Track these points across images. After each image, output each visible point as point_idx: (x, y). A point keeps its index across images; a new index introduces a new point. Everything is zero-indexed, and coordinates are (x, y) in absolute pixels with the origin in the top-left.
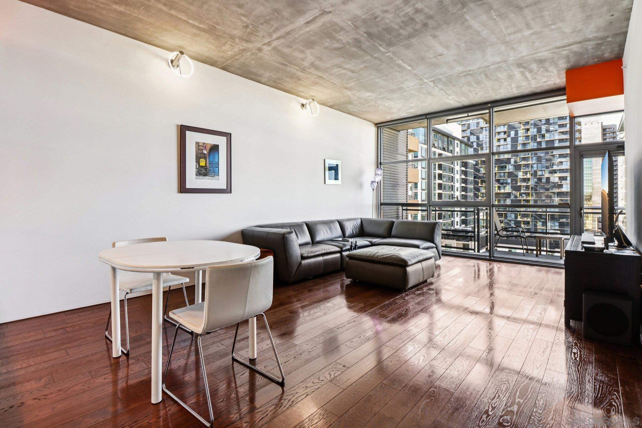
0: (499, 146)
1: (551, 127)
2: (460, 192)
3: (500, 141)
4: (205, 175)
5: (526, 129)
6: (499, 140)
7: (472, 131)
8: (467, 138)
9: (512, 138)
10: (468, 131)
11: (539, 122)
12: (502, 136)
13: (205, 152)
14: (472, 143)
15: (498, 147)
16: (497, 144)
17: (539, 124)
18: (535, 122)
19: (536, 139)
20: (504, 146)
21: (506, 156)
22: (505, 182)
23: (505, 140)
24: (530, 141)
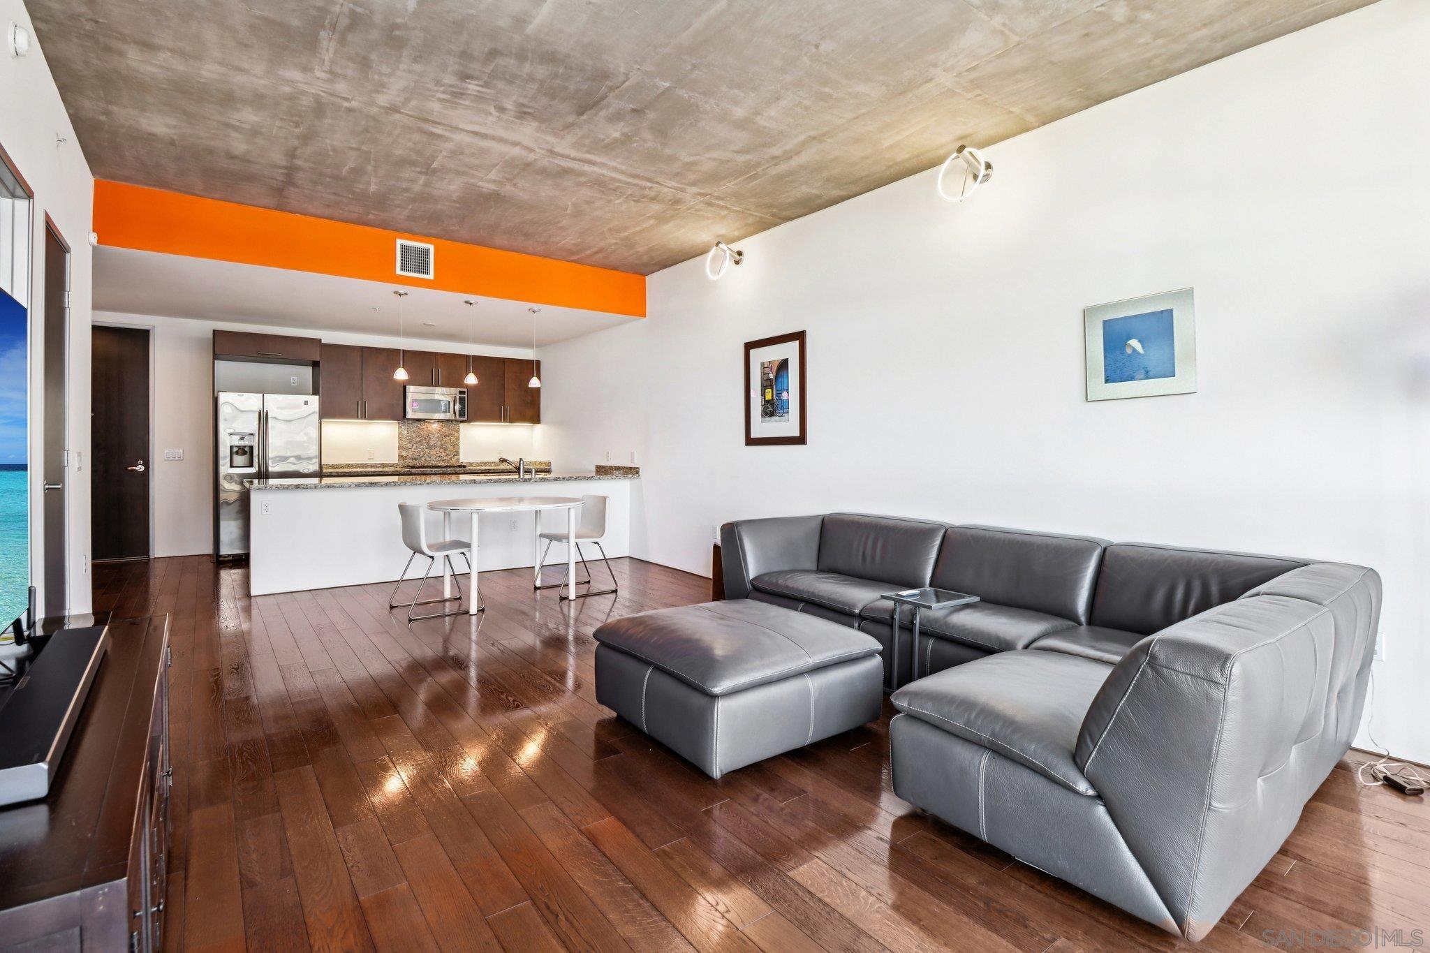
4: (772, 414)
13: (771, 376)
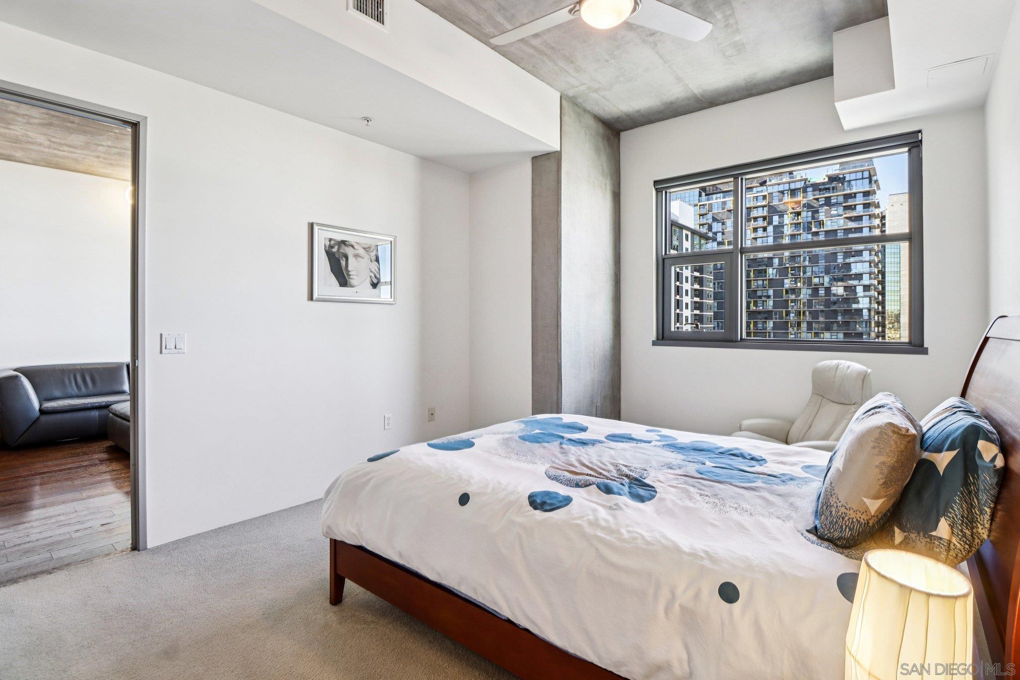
0: (755, 239)
1: (833, 209)
2: (692, 311)
3: (757, 231)
5: (795, 213)
6: (755, 230)
7: (715, 216)
8: (707, 226)
9: (775, 227)
10: (710, 216)
11: (815, 201)
12: (760, 223)
14: (715, 233)
15: (754, 241)
16: (753, 236)
17: (815, 205)
18: (809, 203)
19: (810, 229)
20: (763, 239)
21: (766, 255)
22: (764, 294)
23: (765, 229)
24: (801, 232)
